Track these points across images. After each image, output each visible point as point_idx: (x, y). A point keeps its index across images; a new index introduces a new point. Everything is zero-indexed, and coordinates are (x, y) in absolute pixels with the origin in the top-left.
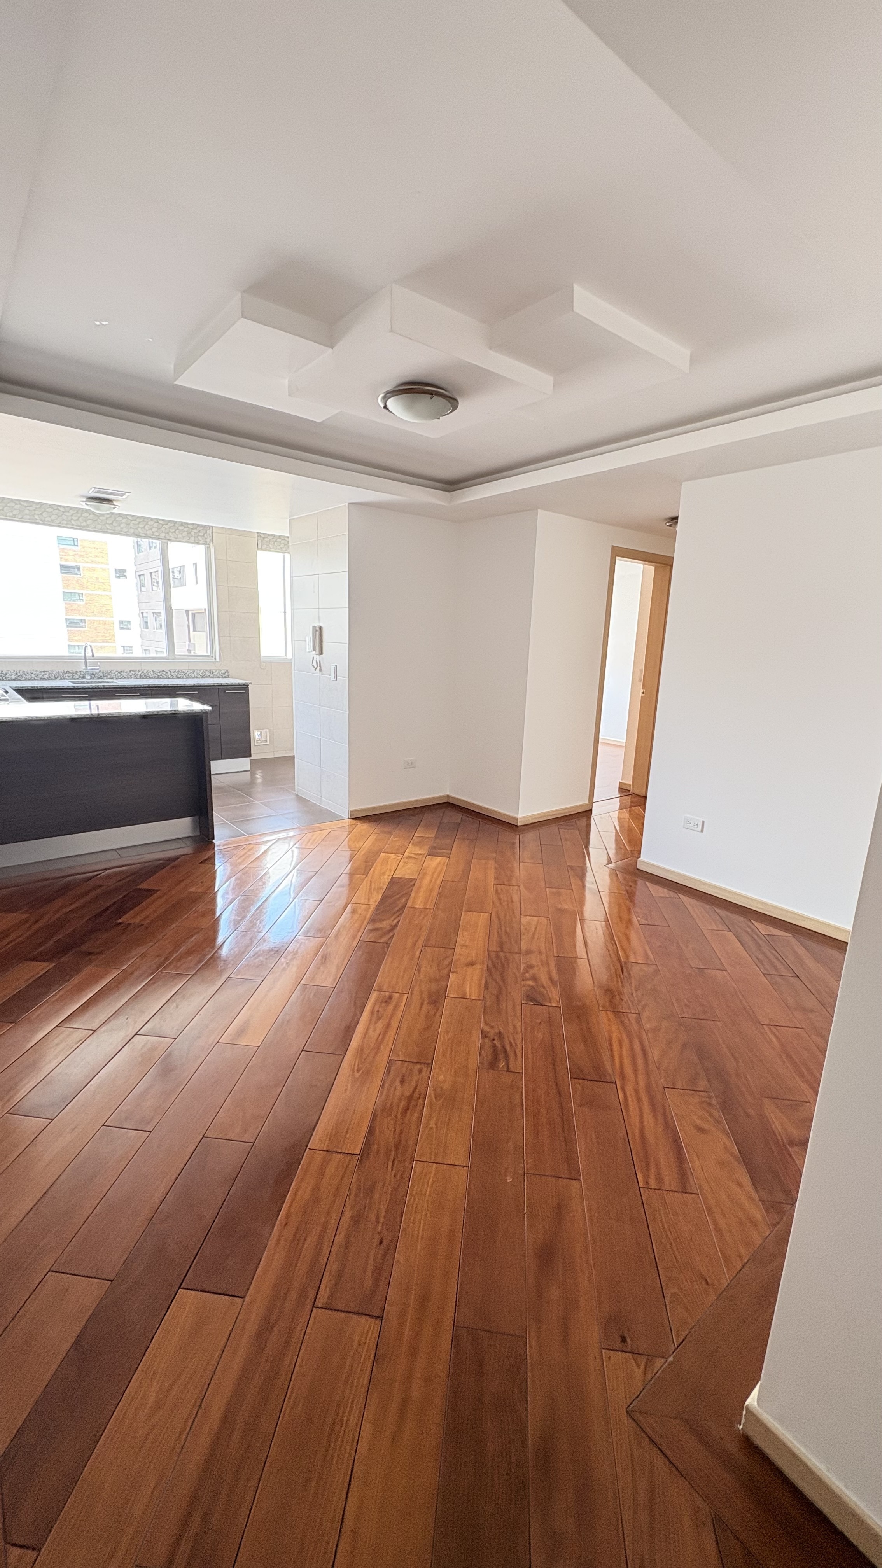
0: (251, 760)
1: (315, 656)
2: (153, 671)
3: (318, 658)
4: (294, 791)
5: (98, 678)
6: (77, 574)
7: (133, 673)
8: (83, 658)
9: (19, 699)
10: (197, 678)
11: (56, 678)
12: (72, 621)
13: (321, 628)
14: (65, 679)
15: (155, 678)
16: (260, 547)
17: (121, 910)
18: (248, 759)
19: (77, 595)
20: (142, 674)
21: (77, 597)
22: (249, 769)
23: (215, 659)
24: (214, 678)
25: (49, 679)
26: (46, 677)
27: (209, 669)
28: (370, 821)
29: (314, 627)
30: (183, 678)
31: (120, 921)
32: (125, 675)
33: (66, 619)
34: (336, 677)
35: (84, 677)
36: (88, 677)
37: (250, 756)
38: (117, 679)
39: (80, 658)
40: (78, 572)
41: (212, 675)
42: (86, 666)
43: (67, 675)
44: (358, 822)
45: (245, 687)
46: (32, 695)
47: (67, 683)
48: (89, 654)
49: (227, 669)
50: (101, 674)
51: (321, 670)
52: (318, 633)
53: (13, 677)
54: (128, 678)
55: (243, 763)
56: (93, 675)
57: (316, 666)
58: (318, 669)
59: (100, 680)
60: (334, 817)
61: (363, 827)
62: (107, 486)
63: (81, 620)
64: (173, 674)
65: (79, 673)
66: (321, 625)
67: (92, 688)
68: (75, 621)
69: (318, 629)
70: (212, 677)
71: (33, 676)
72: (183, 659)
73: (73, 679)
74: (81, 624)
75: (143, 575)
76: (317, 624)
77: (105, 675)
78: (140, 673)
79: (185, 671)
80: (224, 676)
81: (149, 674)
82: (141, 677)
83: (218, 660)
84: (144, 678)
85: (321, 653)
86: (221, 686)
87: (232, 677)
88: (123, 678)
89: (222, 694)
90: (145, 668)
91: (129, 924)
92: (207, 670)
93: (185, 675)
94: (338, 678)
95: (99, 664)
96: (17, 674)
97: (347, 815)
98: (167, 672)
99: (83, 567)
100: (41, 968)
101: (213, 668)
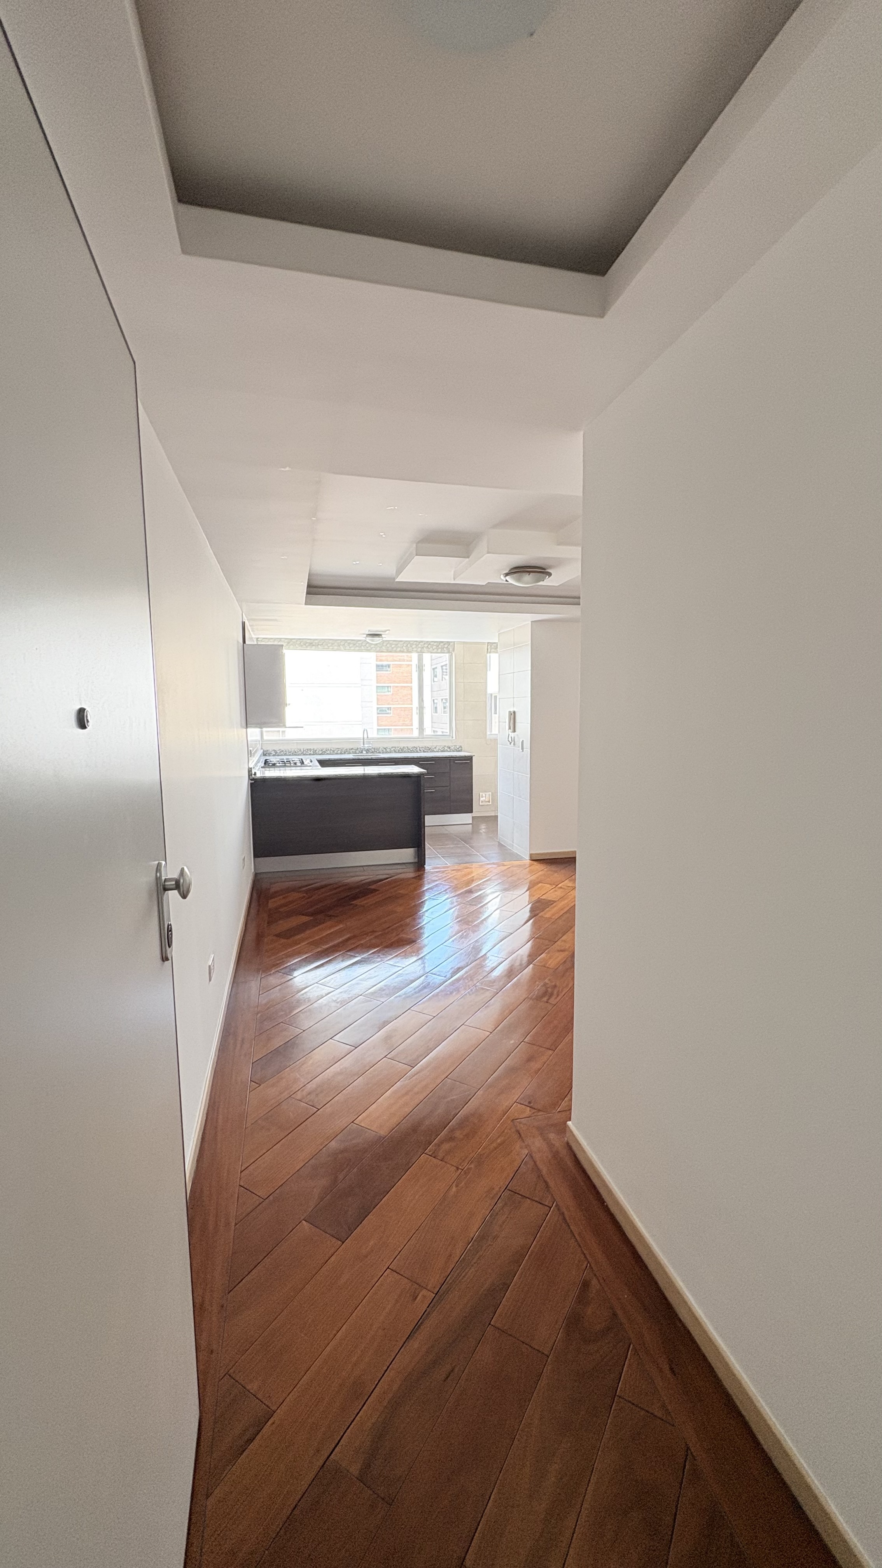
0: (473, 817)
1: (510, 733)
2: (407, 747)
3: (512, 735)
4: (497, 839)
5: (371, 753)
6: (387, 671)
7: (394, 748)
8: (362, 738)
9: (317, 766)
10: (438, 752)
11: (345, 753)
12: (382, 709)
13: (514, 712)
14: (350, 753)
15: (409, 752)
16: (489, 651)
17: (355, 897)
18: (470, 814)
19: (386, 688)
20: (400, 750)
21: (386, 690)
22: (471, 823)
23: (453, 738)
24: (450, 751)
25: (341, 753)
26: (339, 752)
27: (447, 745)
28: (547, 863)
29: (510, 712)
30: (428, 752)
31: (353, 903)
32: (388, 750)
33: (377, 708)
34: (523, 749)
35: (362, 752)
36: (364, 752)
37: (472, 812)
38: (383, 753)
39: (359, 739)
40: (389, 669)
41: (449, 750)
42: (364, 744)
43: (351, 751)
44: (535, 863)
45: (470, 759)
46: (323, 763)
47: (351, 756)
48: (365, 736)
49: (460, 745)
50: (373, 750)
51: (514, 744)
52: (512, 716)
53: (320, 752)
54: (390, 752)
55: (466, 818)
56: (368, 751)
57: (511, 741)
58: (513, 743)
59: (372, 754)
60: (518, 858)
61: (537, 866)
62: (375, 629)
63: (388, 708)
64: (421, 749)
65: (359, 749)
66: (515, 710)
67: (365, 759)
68: (384, 709)
69: (512, 713)
70: (449, 752)
71: (332, 752)
72: (431, 738)
73: (356, 753)
74: (388, 711)
75: (436, 668)
76: (512, 710)
77: (376, 750)
78: (398, 749)
79: (430, 747)
80: (458, 750)
81: (405, 749)
82: (399, 752)
83: (454, 738)
84: (401, 753)
85: (514, 731)
86: (452, 757)
87: (464, 751)
88: (387, 752)
89: (452, 763)
90: (402, 745)
91: (356, 905)
92: (445, 746)
93: (430, 750)
94: (524, 750)
95: (371, 742)
96: (322, 750)
97: (528, 858)
98: (417, 748)
99: (393, 665)
100: (305, 919)
101: (450, 744)
